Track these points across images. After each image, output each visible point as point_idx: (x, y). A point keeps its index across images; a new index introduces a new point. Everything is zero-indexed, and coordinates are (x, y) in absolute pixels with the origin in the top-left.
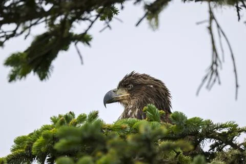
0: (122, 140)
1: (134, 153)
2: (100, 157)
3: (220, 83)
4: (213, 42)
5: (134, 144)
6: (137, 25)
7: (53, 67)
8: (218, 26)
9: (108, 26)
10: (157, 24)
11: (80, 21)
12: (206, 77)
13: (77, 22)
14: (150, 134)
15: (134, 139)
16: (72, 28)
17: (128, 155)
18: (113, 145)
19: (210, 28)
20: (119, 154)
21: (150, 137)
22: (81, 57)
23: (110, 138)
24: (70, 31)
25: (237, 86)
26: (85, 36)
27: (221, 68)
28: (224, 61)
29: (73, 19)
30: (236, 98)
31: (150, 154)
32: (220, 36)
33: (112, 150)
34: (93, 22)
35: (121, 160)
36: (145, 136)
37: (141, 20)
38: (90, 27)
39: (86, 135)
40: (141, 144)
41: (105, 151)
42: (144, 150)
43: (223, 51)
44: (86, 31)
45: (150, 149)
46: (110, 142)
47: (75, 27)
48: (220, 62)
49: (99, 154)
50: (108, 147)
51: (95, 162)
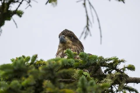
0: (36, 70)
1: (44, 77)
2: (24, 80)
3: (91, 35)
4: (86, 12)
5: (44, 72)
6: (46, 4)
8: (90, 3)
9: (30, 5)
10: (56, 4)
11: (14, 3)
12: (83, 33)
13: (13, 4)
14: (52, 66)
15: (43, 69)
16: (10, 8)
17: (40, 78)
18: (31, 73)
19: (84, 4)
20: (35, 78)
22: (16, 24)
23: (30, 69)
24: (9, 9)
25: (101, 37)
26: (17, 11)
27: (92, 26)
28: (93, 22)
29: (10, 2)
30: (101, 43)
31: (53, 77)
32: (91, 8)
33: (31, 76)
34: (21, 3)
35: (36, 81)
36: (49, 67)
37: (47, 2)
38: (19, 6)
39: (16, 68)
40: (48, 71)
41: (27, 77)
42: (50, 75)
43: (93, 16)
44: (17, 9)
45: (53, 74)
46: (30, 71)
47: (11, 7)
48: (91, 23)
49: (23, 78)
50: (28, 74)
51: (20, 83)
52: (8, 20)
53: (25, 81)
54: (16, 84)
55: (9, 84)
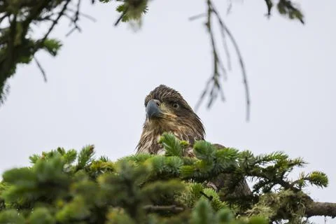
0: (92, 183)
1: (110, 201)
2: (61, 208)
3: (223, 99)
4: (213, 43)
5: (109, 188)
6: (116, 24)
7: (9, 87)
8: (221, 22)
9: (77, 27)
10: (140, 24)
11: (38, 22)
12: (205, 93)
13: (35, 24)
14: (128, 173)
15: (107, 181)
16: (29, 33)
17: (100, 203)
18: (80, 191)
19: (208, 25)
20: (88, 202)
21: (129, 177)
22: (43, 72)
23: (76, 181)
24: (27, 37)
25: (248, 102)
26: (45, 42)
27: (226, 79)
28: (230, 68)
29: (29, 20)
30: (248, 118)
31: (131, 201)
32: (223, 35)
33: (78, 198)
34: (55, 22)
35: (91, 210)
36: (123, 175)
37: (119, 20)
38: (51, 29)
39: (42, 178)
40: (119, 186)
41: (69, 199)
42: (124, 195)
43: (228, 55)
44: (46, 36)
45: (131, 194)
46: (76, 185)
47: (32, 31)
48: (224, 70)
49: (60, 203)
50: (72, 193)
51: (53, 214)
52: (23, 63)
53: (64, 210)
54: (43, 216)
55: (26, 216)
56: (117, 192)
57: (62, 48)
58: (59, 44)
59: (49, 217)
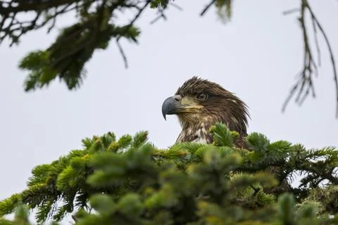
0: (180, 172)
1: (197, 189)
2: (149, 195)
3: (314, 95)
4: (306, 39)
5: (197, 177)
6: (202, 14)
7: (86, 71)
8: (313, 17)
9: (163, 15)
10: (229, 14)
11: (123, 9)
12: (295, 88)
13: (120, 9)
14: (218, 164)
15: (196, 171)
16: (113, 18)
17: (188, 193)
18: (168, 179)
19: (302, 20)
20: (176, 191)
21: (218, 168)
22: (125, 58)
23: (164, 169)
24: (110, 22)
26: (131, 29)
27: (317, 75)
28: (320, 64)
29: (115, 6)
31: (218, 191)
32: (315, 30)
33: (166, 186)
34: (141, 10)
35: (179, 199)
36: (212, 166)
37: (208, 7)
38: (137, 16)
39: (131, 164)
40: (207, 177)
41: (157, 187)
42: (211, 186)
43: (319, 51)
44: (132, 22)
45: (219, 185)
46: (163, 175)
47: (116, 17)
48: (315, 66)
49: (149, 190)
50: (161, 181)
51: (142, 201)
53: (154, 198)
54: (131, 203)
55: (116, 201)
56: (205, 182)
57: (140, 35)
58: (138, 31)
59: (139, 204)
